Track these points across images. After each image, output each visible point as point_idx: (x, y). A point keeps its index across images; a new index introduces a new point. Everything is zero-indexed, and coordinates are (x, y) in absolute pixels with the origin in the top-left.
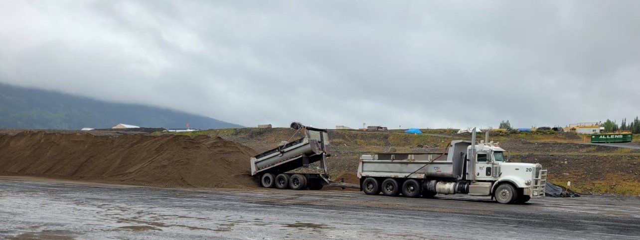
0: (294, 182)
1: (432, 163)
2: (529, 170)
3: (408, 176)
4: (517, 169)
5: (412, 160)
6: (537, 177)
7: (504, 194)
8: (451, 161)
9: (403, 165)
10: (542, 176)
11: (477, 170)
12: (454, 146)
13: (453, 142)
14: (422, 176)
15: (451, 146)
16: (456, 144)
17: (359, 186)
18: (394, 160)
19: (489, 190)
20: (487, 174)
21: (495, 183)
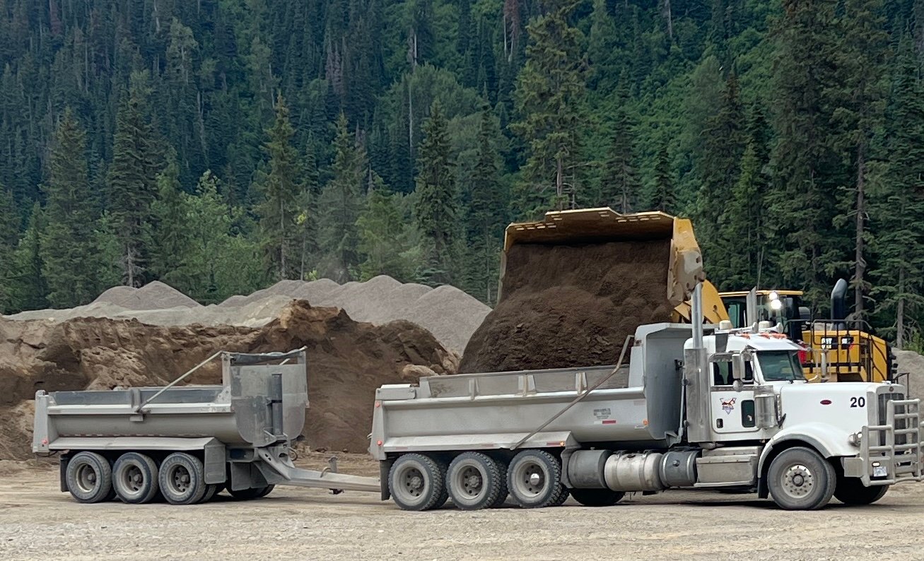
0: (174, 478)
1: (587, 399)
2: (857, 402)
3: (523, 442)
4: (826, 402)
5: (528, 391)
6: (883, 422)
7: (798, 479)
8: (640, 389)
9: (505, 409)
10: (896, 421)
11: (717, 412)
12: (644, 342)
13: (643, 331)
14: (562, 439)
15: (638, 342)
16: (649, 336)
17: (376, 481)
18: (476, 394)
19: (750, 468)
20: (746, 423)
21: (768, 445)
